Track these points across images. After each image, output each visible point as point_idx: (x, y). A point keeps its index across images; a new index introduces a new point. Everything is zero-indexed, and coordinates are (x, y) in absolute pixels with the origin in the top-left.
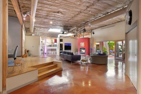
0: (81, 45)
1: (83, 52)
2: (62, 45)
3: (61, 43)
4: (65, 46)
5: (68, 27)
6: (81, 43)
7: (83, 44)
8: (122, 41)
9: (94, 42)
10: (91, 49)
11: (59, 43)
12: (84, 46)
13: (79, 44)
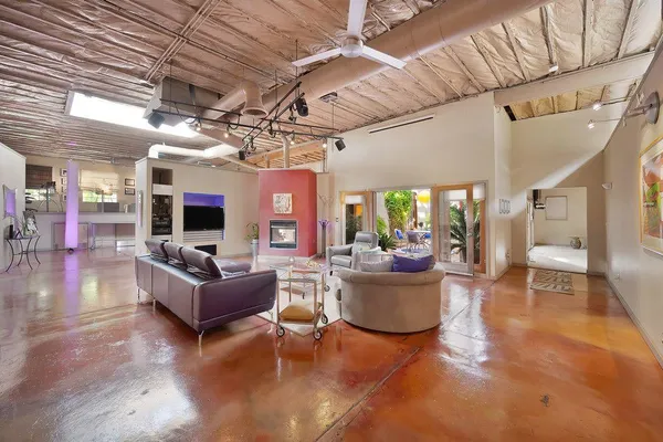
0: (276, 205)
1: (286, 240)
2: (166, 201)
3: (162, 190)
4: (187, 209)
5: (198, 94)
6: (275, 195)
7: (283, 203)
8: (469, 188)
9: (337, 194)
10: (324, 226)
11: (144, 189)
12: (290, 211)
13: (266, 202)
